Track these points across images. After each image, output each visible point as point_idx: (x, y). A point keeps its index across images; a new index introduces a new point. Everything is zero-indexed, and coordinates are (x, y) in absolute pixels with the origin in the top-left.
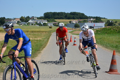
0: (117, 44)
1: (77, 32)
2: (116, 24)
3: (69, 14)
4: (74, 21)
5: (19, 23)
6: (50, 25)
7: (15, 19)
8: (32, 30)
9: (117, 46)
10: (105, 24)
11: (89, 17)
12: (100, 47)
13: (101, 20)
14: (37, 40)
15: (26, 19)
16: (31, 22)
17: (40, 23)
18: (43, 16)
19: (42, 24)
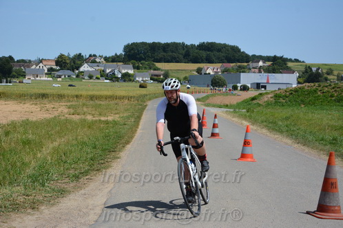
0: (336, 134)
1: (219, 99)
2: (329, 77)
3: (197, 49)
4: (211, 69)
5: (54, 74)
6: (141, 79)
7: (41, 61)
8: (91, 93)
9: (335, 139)
10: (299, 77)
11: (254, 56)
12: (286, 143)
13: (286, 64)
14: (107, 122)
15: (74, 63)
16: (88, 71)
17: (114, 74)
18: (121, 55)
19: (120, 76)
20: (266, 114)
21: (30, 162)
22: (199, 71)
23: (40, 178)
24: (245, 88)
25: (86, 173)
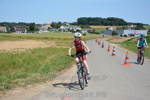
1: (115, 40)
3: (106, 20)
4: (112, 28)
5: (50, 30)
7: (45, 25)
8: (64, 37)
10: (148, 31)
11: (129, 23)
13: (143, 26)
15: (58, 25)
16: (63, 29)
17: (73, 30)
18: (76, 22)
19: (75, 31)
20: (134, 46)
21: (42, 64)
22: (107, 29)
23: (46, 70)
24: (125, 36)
25: (63, 69)
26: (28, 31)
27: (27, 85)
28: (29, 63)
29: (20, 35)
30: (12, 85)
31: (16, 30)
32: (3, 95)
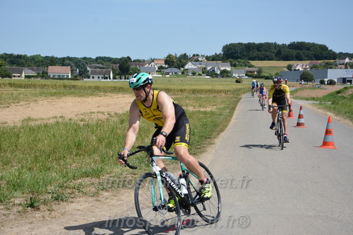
1: (306, 93)
3: (288, 48)
4: (300, 66)
5: (163, 71)
6: (237, 75)
7: (153, 61)
8: (193, 87)
11: (341, 53)
14: (205, 113)
15: (180, 62)
16: (192, 69)
17: (214, 71)
18: (220, 54)
19: (219, 73)
20: (350, 106)
24: (331, 83)
26: (117, 75)
27: (101, 192)
28: (109, 145)
29: (98, 84)
30: (69, 191)
31: (91, 74)
32: (48, 213)
